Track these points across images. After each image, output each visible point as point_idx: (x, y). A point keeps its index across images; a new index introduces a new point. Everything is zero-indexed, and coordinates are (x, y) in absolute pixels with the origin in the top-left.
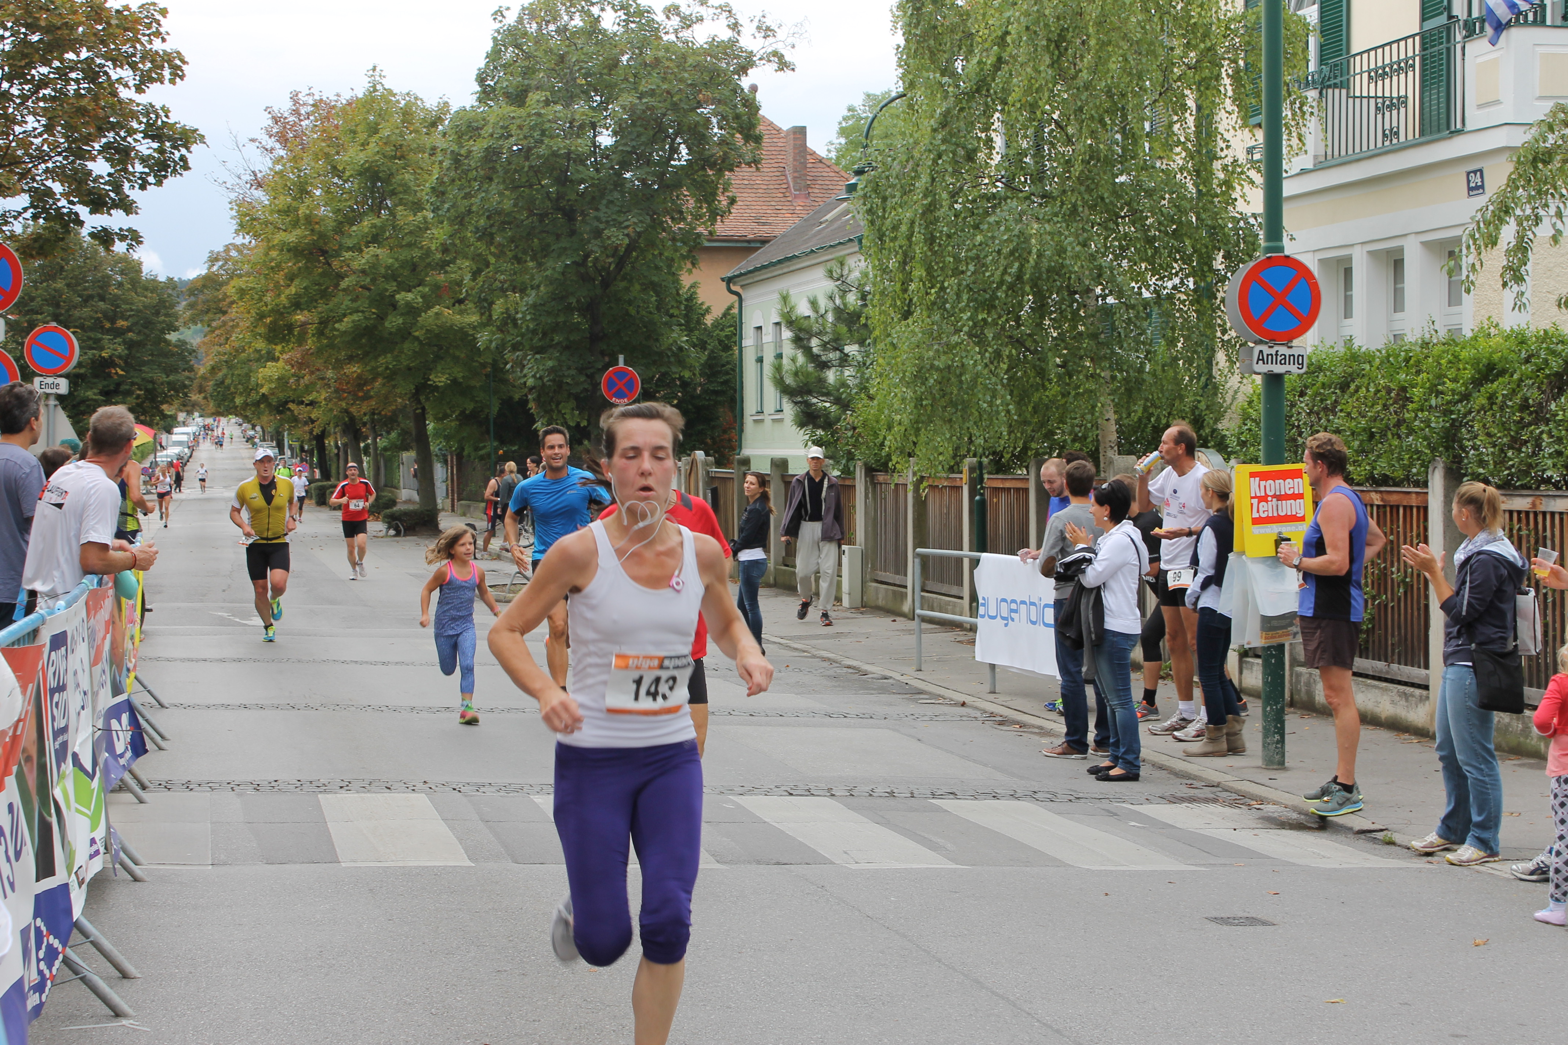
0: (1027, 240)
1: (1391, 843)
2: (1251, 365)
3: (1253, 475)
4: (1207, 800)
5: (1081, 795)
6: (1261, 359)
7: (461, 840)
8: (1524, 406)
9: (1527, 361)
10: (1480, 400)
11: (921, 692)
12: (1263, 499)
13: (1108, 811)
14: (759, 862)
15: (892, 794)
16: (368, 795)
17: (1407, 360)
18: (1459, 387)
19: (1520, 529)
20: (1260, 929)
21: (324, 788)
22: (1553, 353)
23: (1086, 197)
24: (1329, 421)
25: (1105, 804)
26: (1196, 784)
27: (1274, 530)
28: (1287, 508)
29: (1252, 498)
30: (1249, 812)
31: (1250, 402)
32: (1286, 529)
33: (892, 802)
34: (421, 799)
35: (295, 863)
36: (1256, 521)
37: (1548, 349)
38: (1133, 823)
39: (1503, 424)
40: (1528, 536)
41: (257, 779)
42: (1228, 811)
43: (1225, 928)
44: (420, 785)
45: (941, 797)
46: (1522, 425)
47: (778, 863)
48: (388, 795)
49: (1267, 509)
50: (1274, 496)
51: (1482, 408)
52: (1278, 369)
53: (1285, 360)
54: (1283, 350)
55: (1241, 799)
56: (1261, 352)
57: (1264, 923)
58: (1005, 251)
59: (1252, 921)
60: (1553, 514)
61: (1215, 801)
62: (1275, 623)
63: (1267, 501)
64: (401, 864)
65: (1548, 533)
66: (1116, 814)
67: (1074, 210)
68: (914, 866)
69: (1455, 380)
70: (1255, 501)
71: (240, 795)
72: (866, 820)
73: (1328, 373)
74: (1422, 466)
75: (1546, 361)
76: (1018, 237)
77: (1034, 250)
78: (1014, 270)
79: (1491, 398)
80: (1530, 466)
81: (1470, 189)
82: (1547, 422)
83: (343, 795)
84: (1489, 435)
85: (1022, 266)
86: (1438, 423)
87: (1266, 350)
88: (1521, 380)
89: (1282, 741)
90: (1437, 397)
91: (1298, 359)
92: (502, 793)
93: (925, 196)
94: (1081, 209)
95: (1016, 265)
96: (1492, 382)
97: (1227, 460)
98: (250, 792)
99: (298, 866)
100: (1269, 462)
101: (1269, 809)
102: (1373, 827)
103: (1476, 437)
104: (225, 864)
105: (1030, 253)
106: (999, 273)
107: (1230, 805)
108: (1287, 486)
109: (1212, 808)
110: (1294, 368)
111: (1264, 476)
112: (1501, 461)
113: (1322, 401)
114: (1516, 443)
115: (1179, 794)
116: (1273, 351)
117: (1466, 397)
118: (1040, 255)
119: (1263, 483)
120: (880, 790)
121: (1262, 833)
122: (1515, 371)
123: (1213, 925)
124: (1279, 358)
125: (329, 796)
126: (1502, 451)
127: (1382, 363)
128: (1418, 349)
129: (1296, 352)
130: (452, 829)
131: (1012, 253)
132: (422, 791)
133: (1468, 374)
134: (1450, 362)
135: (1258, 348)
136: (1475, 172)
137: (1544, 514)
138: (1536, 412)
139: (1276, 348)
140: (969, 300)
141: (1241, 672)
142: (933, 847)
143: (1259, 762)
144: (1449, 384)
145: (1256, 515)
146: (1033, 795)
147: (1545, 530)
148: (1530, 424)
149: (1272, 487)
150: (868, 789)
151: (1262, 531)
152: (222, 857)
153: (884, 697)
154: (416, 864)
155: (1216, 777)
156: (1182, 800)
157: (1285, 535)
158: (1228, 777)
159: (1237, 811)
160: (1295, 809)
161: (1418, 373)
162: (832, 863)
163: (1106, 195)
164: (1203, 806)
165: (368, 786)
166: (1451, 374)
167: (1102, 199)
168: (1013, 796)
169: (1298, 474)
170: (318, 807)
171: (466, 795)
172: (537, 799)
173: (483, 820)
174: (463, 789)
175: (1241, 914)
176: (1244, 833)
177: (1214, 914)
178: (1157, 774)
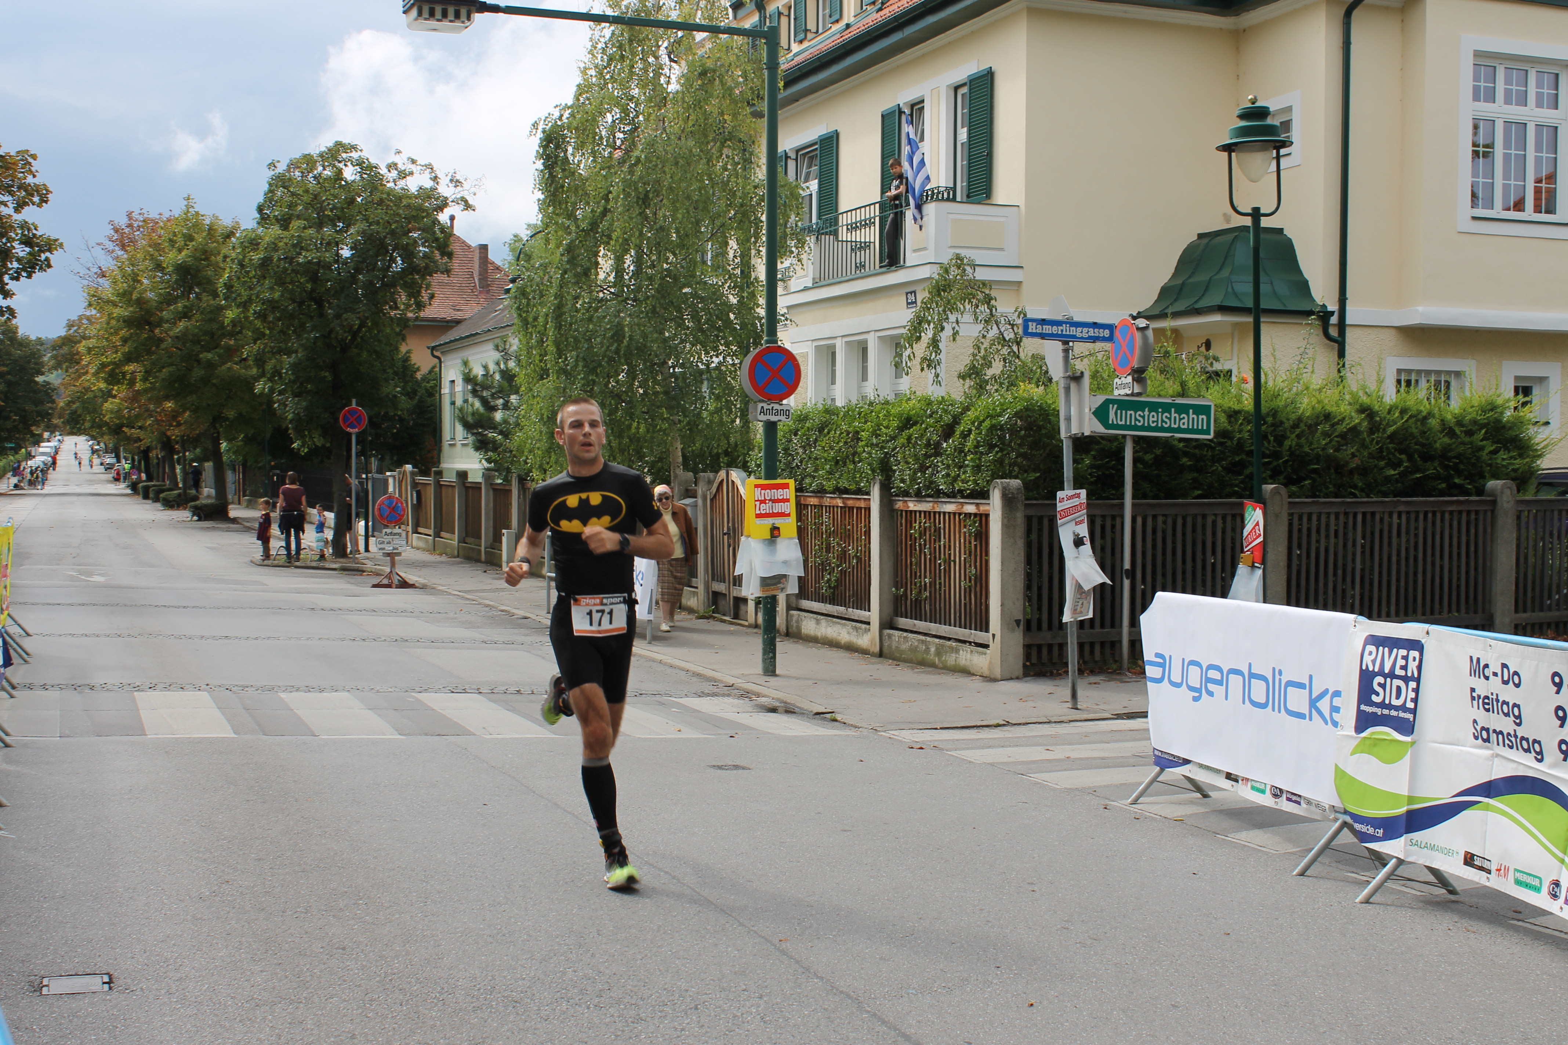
0: (622, 329)
1: (835, 720)
2: (756, 416)
3: (756, 486)
4: (724, 695)
6: (762, 411)
7: (229, 721)
8: (928, 445)
9: (931, 416)
10: (902, 440)
12: (763, 502)
14: (426, 735)
16: (168, 693)
17: (860, 414)
18: (890, 432)
19: (925, 523)
20: (741, 771)
21: (138, 689)
22: (945, 411)
23: (662, 301)
25: (658, 698)
26: (721, 685)
27: (770, 521)
28: (779, 508)
29: (756, 501)
30: (749, 702)
32: (778, 522)
33: (518, 697)
34: (204, 695)
35: (117, 735)
36: (758, 516)
37: (943, 409)
38: (674, 710)
39: (915, 455)
40: (930, 527)
41: (92, 682)
42: (736, 701)
43: (719, 771)
44: (204, 687)
46: (927, 456)
47: (439, 735)
48: (181, 693)
49: (765, 508)
50: (770, 500)
51: (903, 445)
52: (773, 418)
53: (777, 413)
54: (776, 406)
55: (746, 694)
56: (762, 407)
57: (744, 768)
58: (609, 335)
59: (736, 767)
60: (944, 513)
61: (729, 695)
62: (769, 581)
63: (766, 503)
64: (187, 736)
65: (942, 525)
66: (663, 704)
67: (654, 310)
68: (527, 736)
69: (887, 427)
70: (758, 503)
71: (80, 693)
72: (500, 708)
73: (812, 421)
74: (867, 481)
75: (941, 416)
76: (617, 326)
77: (627, 335)
78: (613, 348)
79: (909, 439)
80: (931, 482)
81: (908, 304)
82: (940, 455)
83: (151, 693)
84: (907, 463)
85: (619, 345)
86: (877, 454)
87: (766, 406)
88: (927, 428)
89: (774, 657)
90: (876, 437)
91: (787, 413)
92: (259, 692)
93: (556, 298)
94: (658, 309)
95: (616, 345)
96: (909, 429)
97: (749, 476)
98: (87, 691)
99: (118, 738)
100: (766, 479)
101: (763, 700)
102: (825, 711)
103: (899, 463)
104: (68, 736)
105: (624, 337)
106: (603, 349)
107: (738, 698)
108: (779, 494)
109: (726, 699)
110: (783, 418)
111: (764, 487)
112: (913, 479)
113: (807, 439)
114: (923, 468)
115: (707, 691)
116: (770, 407)
117: (893, 438)
118: (631, 338)
119: (763, 492)
120: (513, 689)
121: (755, 715)
122: (923, 422)
123: (712, 770)
124: (774, 412)
125: (142, 694)
126: (915, 473)
127: (844, 415)
128: (867, 407)
129: (784, 408)
130: (224, 714)
131: (612, 337)
132: (205, 690)
133: (895, 424)
134: (885, 415)
135: (760, 405)
136: (911, 293)
137: (939, 513)
138: (934, 448)
139: (772, 405)
140: (584, 367)
143: (760, 671)
144: (884, 430)
145: (758, 512)
147: (940, 523)
148: (931, 457)
149: (769, 494)
150: (504, 688)
151: (762, 522)
152: (67, 732)
153: (523, 631)
154: (198, 736)
155: (731, 680)
156: (708, 695)
157: (776, 525)
158: (739, 681)
159: (742, 701)
160: (778, 700)
161: (866, 422)
162: (474, 735)
163: (674, 301)
164: (720, 698)
165: (168, 687)
166: (885, 423)
167: (672, 303)
169: (786, 486)
170: (134, 700)
171: (235, 693)
172: (283, 695)
173: (245, 708)
174: (233, 689)
175: (730, 763)
176: (744, 715)
177: (714, 763)
178: (694, 679)
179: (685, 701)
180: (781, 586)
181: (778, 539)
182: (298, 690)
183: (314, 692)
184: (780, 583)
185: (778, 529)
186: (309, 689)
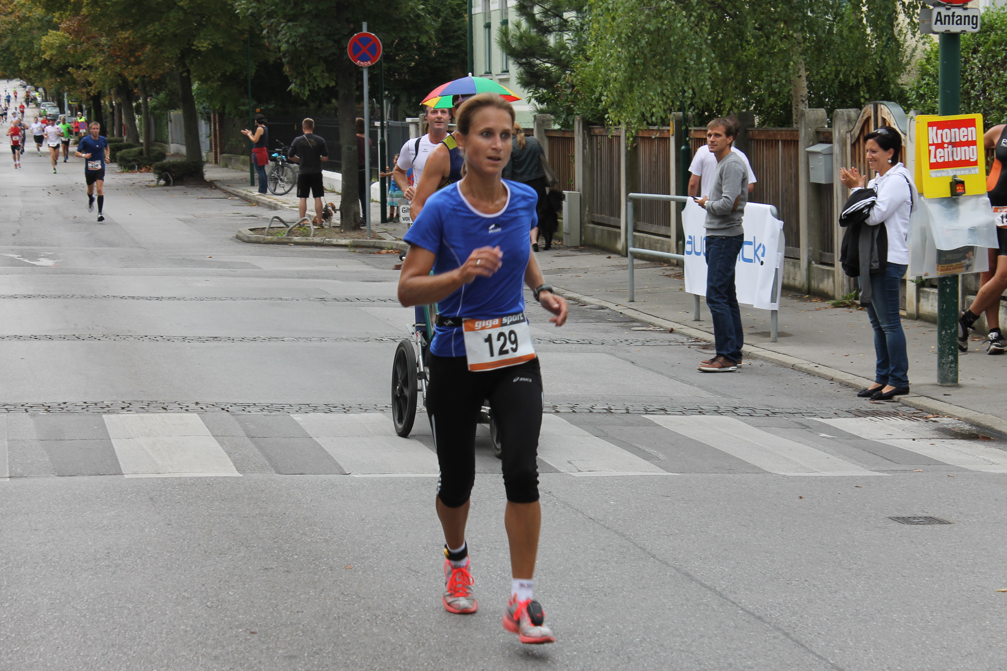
2: (930, 25)
3: (931, 124)
4: (888, 414)
5: (777, 410)
6: (939, 19)
7: (229, 454)
11: (634, 320)
12: (940, 146)
13: (801, 424)
15: (609, 410)
16: (147, 415)
20: (937, 527)
21: (108, 409)
24: (999, 75)
25: (798, 418)
27: (949, 173)
28: (961, 154)
29: (930, 145)
30: (926, 424)
31: (928, 60)
32: (961, 173)
33: (609, 418)
34: (194, 418)
35: (84, 475)
36: (934, 166)
38: (823, 435)
41: (48, 400)
42: (907, 423)
43: (906, 526)
44: (193, 406)
45: (653, 413)
48: (164, 415)
49: (943, 155)
50: (949, 143)
52: (955, 29)
53: (961, 20)
54: (959, 12)
55: (920, 413)
56: (939, 13)
57: (941, 522)
59: (930, 520)
61: (895, 414)
62: (949, 257)
63: (943, 148)
64: (177, 475)
66: (807, 427)
68: (630, 474)
70: (933, 148)
71: (33, 416)
72: (587, 433)
73: (999, 32)
83: (124, 415)
87: (944, 12)
89: (956, 361)
91: (972, 20)
92: (265, 412)
97: (907, 111)
98: (42, 412)
99: (86, 478)
100: (945, 113)
101: (945, 421)
104: (21, 477)
107: (910, 418)
108: (962, 134)
109: (893, 421)
110: (968, 28)
111: (941, 126)
115: (864, 409)
116: (950, 13)
119: (940, 132)
120: (599, 407)
121: (938, 442)
123: (896, 524)
124: (955, 19)
125: (113, 416)
129: (970, 13)
130: (222, 444)
132: (194, 411)
135: (936, 10)
139: (953, 10)
141: (918, 301)
142: (647, 457)
143: (935, 380)
145: (933, 160)
146: (734, 411)
149: (948, 135)
150: (588, 406)
151: (939, 174)
152: (19, 470)
153: (601, 325)
154: (191, 475)
156: (866, 414)
157: (959, 178)
159: (916, 423)
160: (967, 421)
162: (557, 471)
164: (885, 419)
165: (146, 407)
168: (717, 412)
169: (971, 123)
170: (103, 426)
171: (233, 414)
172: (297, 417)
173: (248, 437)
174: (230, 409)
175: (920, 514)
176: (922, 442)
177: (897, 514)
178: (844, 391)
179: (835, 422)
180: (967, 262)
181: (961, 198)
182: (315, 409)
183: (338, 412)
184: (964, 258)
185: (962, 183)
186: (329, 409)
